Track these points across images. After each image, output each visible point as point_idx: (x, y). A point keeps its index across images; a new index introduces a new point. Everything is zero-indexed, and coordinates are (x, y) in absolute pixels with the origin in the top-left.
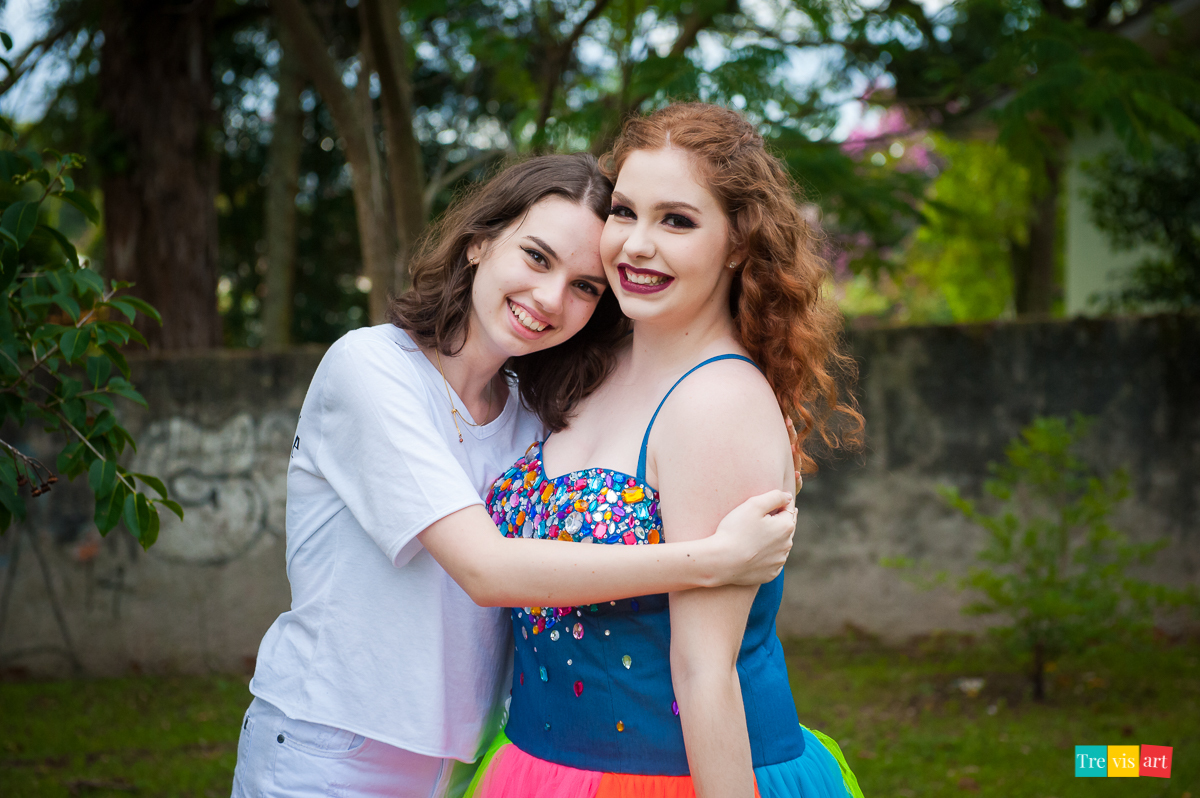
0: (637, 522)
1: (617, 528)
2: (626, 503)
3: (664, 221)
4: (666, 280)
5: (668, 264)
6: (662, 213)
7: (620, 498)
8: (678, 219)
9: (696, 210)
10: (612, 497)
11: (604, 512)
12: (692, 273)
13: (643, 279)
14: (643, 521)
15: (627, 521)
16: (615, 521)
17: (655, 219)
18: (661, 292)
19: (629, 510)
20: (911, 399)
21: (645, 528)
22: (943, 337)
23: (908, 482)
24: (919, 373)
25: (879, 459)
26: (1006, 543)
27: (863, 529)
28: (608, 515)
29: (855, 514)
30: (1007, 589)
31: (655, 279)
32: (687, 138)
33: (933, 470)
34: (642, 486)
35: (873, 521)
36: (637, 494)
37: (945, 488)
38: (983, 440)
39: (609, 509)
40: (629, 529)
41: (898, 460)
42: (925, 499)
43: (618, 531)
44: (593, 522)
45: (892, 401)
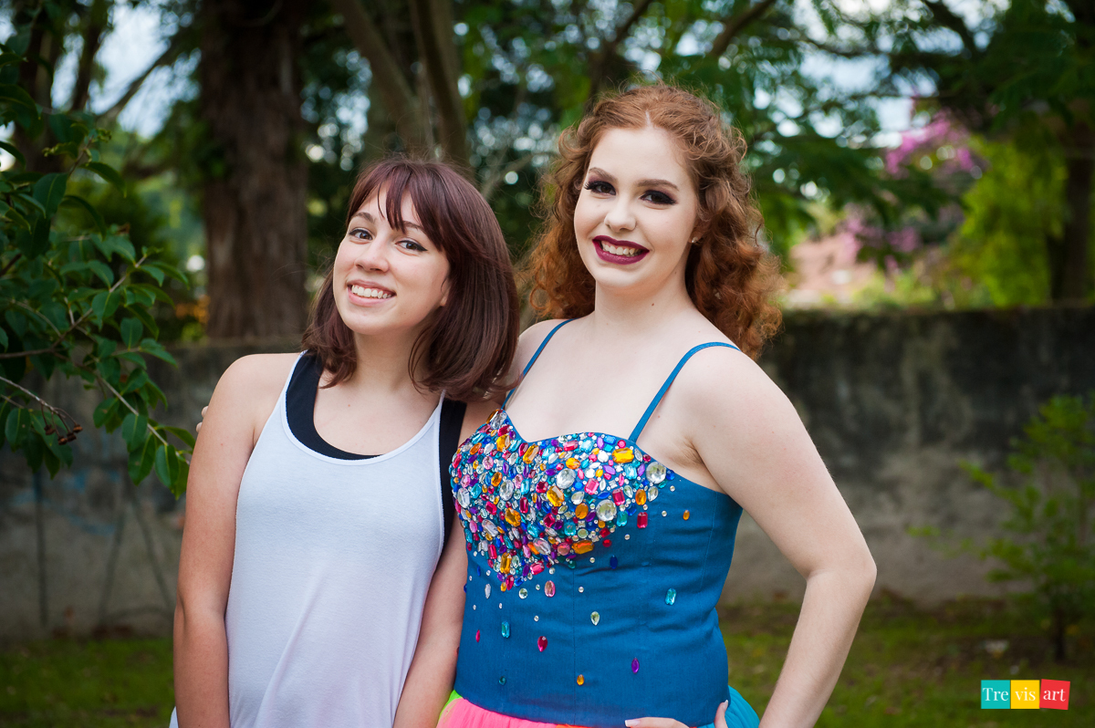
0: (627, 482)
1: (608, 485)
2: (616, 463)
3: (643, 198)
4: (642, 252)
5: (646, 237)
6: (644, 189)
7: (612, 458)
8: (657, 195)
9: (675, 187)
10: (603, 456)
11: (596, 469)
12: (667, 246)
13: (621, 251)
14: (632, 481)
15: (617, 479)
16: (606, 478)
17: (635, 195)
18: (637, 263)
19: (619, 469)
20: (942, 380)
21: (634, 487)
22: (974, 322)
23: (939, 457)
24: (950, 356)
25: (913, 436)
26: (1026, 514)
27: (898, 501)
28: (600, 473)
29: (890, 487)
30: (1028, 555)
31: (632, 251)
32: (668, 119)
33: (964, 445)
34: (632, 448)
35: (907, 493)
36: (628, 455)
37: (974, 462)
38: (1010, 418)
39: (601, 467)
40: (619, 487)
41: (931, 436)
42: (954, 473)
43: (609, 489)
44: (585, 478)
45: (924, 381)
